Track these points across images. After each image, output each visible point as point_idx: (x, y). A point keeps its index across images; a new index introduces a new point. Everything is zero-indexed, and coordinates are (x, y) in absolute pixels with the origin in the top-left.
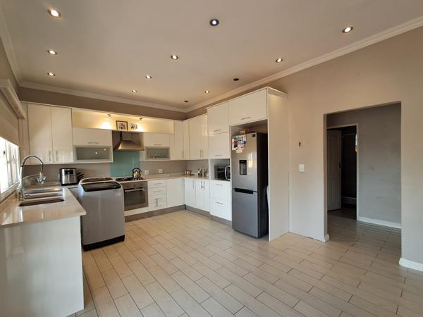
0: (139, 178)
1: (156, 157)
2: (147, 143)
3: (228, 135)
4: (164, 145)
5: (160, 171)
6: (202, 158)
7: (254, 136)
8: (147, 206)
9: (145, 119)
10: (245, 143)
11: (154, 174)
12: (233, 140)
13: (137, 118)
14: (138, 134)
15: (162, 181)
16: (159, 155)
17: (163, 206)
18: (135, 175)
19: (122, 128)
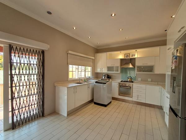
5: (149, 80)
13: (134, 50)
19: (127, 57)
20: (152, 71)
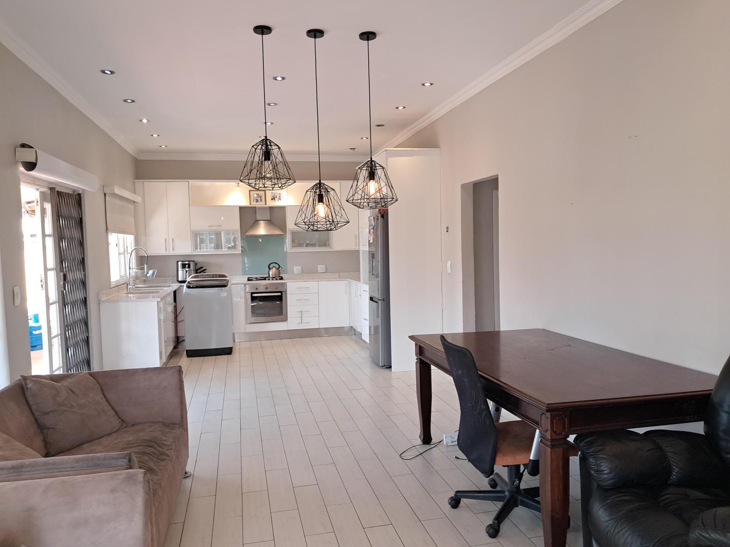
1: (307, 245)
5: (321, 268)
11: (309, 273)
18: (271, 273)
19: (257, 201)
20: (328, 245)
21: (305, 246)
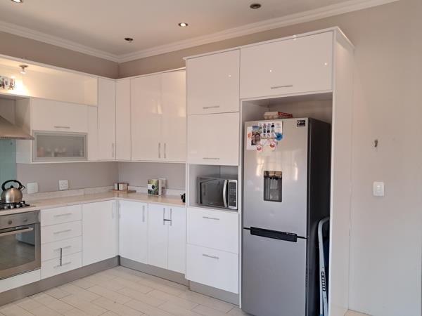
0: (18, 204)
1: (56, 155)
2: (38, 122)
3: (236, 119)
4: (75, 128)
5: (63, 184)
6: (162, 160)
7: (302, 124)
8: (38, 266)
9: (33, 67)
10: (279, 137)
11: (49, 191)
12: (249, 130)
13: (15, 64)
14: (14, 100)
15: (74, 209)
16: (64, 150)
17: (75, 262)
18: (7, 197)
20: (81, 154)
21: (53, 155)
